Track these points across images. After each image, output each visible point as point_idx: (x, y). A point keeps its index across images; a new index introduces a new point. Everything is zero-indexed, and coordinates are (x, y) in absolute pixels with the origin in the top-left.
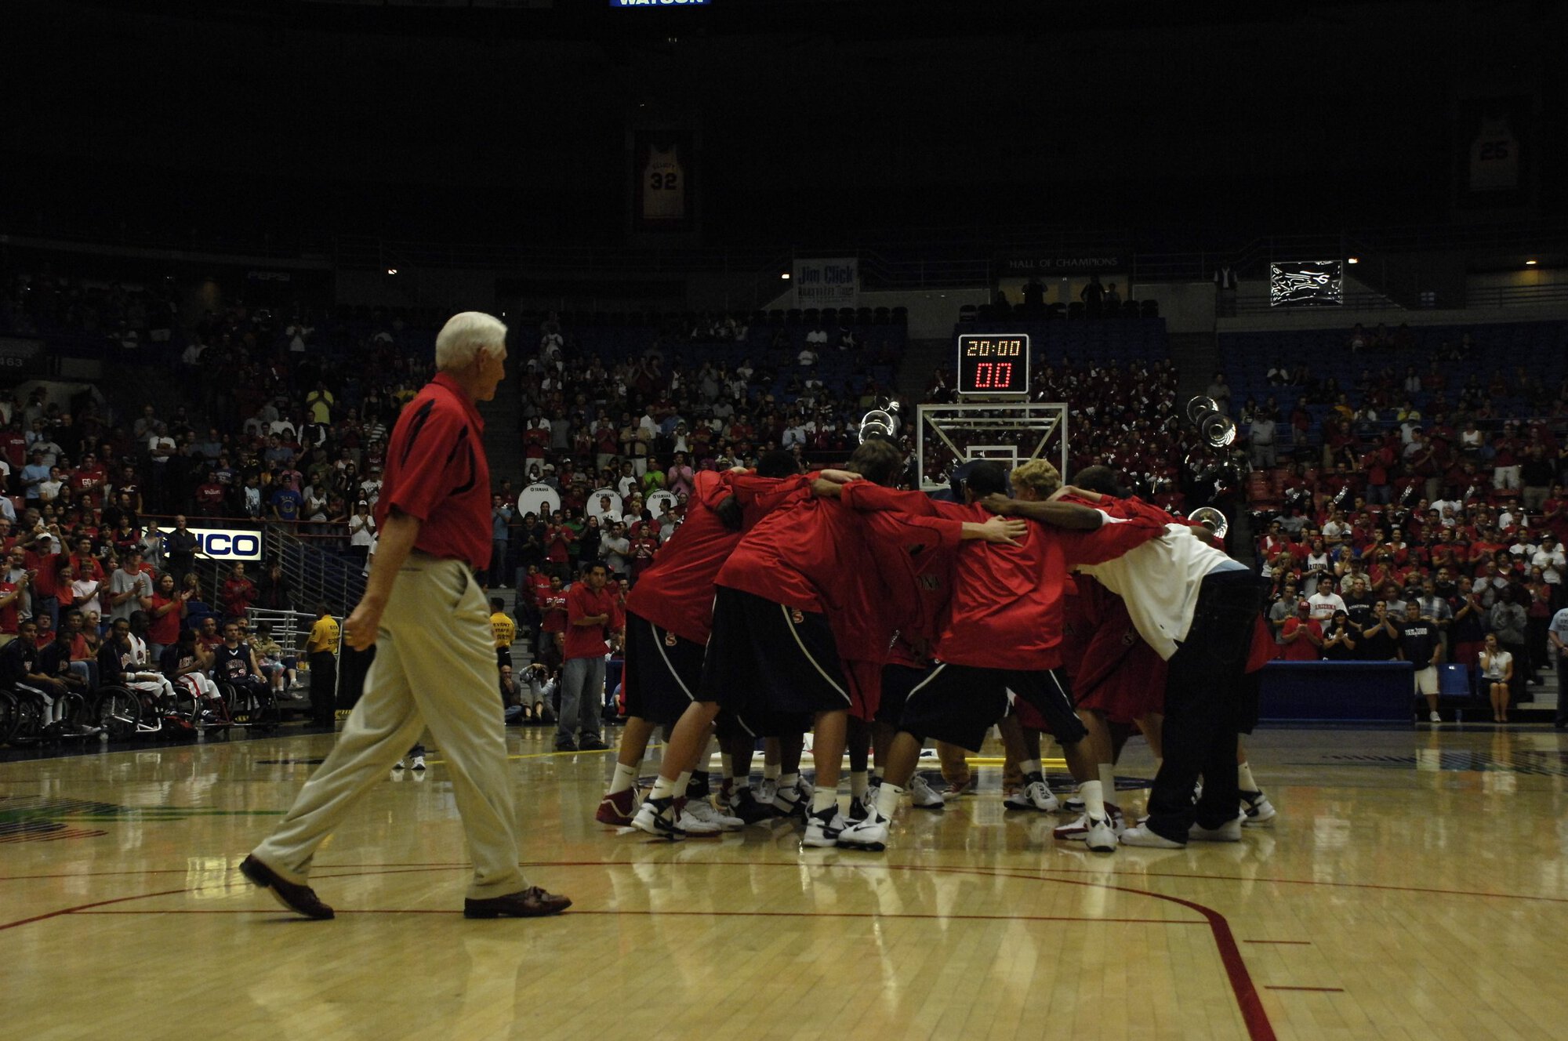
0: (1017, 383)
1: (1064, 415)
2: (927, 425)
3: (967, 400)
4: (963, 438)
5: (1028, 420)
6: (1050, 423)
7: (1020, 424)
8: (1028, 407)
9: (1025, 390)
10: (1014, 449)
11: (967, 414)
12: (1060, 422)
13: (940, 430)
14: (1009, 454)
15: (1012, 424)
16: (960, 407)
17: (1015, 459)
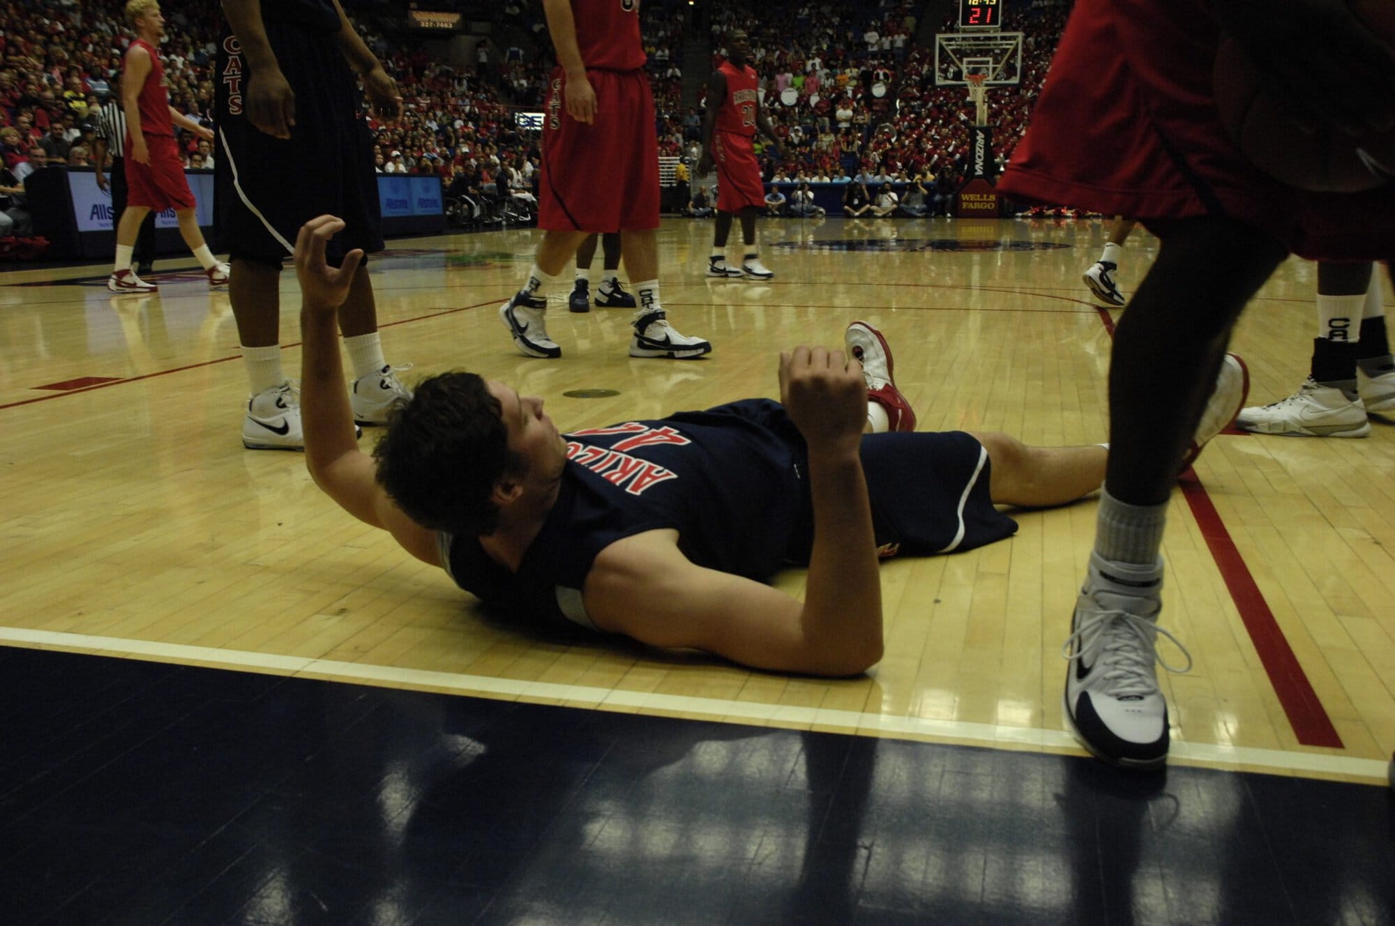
0: (994, 21)
1: (1020, 40)
2: (940, 44)
3: (964, 31)
4: (961, 53)
5: (999, 42)
6: (1011, 44)
7: (994, 45)
8: (999, 34)
9: (997, 24)
10: (991, 59)
11: (964, 39)
12: (1017, 44)
13: (948, 49)
14: (988, 62)
15: (989, 45)
16: (961, 35)
17: (991, 66)
